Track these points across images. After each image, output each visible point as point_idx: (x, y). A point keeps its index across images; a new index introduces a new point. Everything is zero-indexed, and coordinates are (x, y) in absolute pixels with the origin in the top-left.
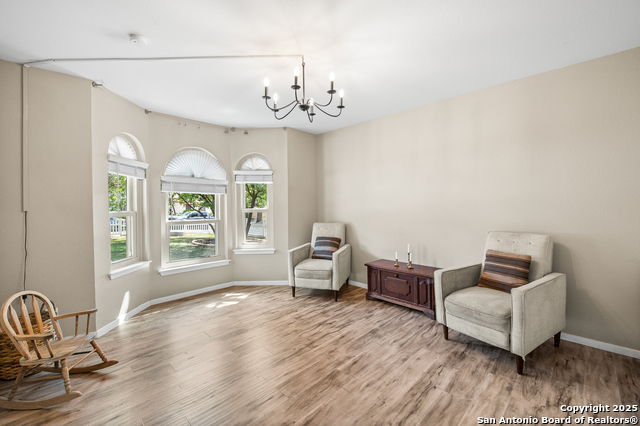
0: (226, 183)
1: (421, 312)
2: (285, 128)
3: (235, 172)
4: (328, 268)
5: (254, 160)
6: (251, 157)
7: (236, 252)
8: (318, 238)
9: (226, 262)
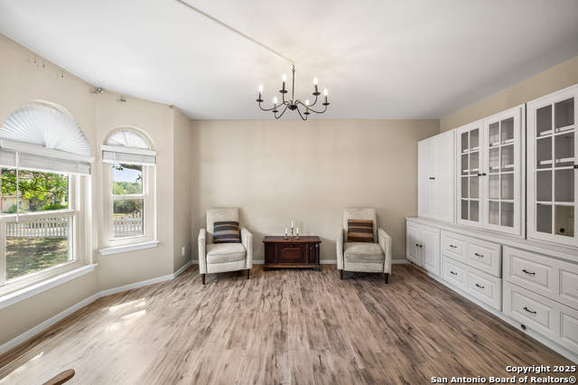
0: (91, 160)
1: (312, 269)
2: (171, 107)
3: (104, 147)
4: (242, 250)
5: (127, 135)
6: (123, 130)
7: (103, 252)
8: (215, 224)
9: (90, 267)
